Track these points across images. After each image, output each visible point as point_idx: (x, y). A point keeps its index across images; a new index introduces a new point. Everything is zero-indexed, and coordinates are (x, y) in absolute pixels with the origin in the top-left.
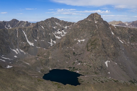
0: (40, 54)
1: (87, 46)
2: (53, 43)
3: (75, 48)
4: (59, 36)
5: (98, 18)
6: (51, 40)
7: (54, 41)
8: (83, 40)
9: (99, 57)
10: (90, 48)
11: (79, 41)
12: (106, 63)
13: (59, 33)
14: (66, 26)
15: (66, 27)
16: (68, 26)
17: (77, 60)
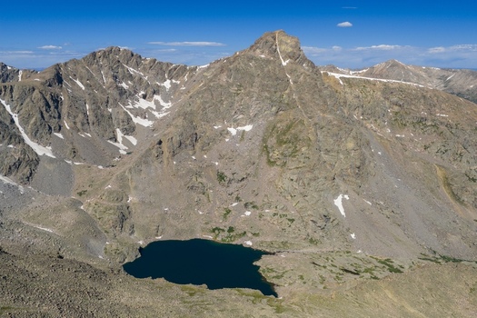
0: (89, 189)
1: (266, 147)
2: (126, 142)
3: (221, 157)
4: (145, 118)
5: (291, 46)
6: (119, 134)
7: (128, 134)
8: (248, 128)
9: (313, 183)
10: (276, 154)
11: (233, 131)
12: (338, 202)
13: (143, 104)
14: (168, 81)
15: (167, 84)
16: (174, 81)
17: (238, 200)
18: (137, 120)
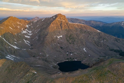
0: (35, 55)
1: (67, 40)
3: (59, 44)
5: (64, 18)
6: (25, 40)
8: (61, 36)
10: (70, 41)
12: (84, 49)
14: (27, 25)
17: (68, 52)
18: (26, 36)
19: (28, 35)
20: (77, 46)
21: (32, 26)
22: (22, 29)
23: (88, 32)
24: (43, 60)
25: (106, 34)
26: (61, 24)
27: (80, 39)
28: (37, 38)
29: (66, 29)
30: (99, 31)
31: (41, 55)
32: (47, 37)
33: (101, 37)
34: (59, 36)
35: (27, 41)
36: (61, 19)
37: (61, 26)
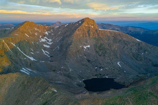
1: (97, 51)
8: (89, 46)
10: (100, 53)
12: (118, 64)
13: (43, 40)
14: (47, 32)
17: (96, 66)
18: (45, 46)
19: (48, 45)
20: (109, 59)
21: (53, 33)
22: (41, 36)
23: (124, 41)
24: (65, 75)
25: (148, 44)
26: (88, 31)
27: (113, 50)
28: (57, 48)
29: (94, 36)
30: (138, 40)
31: (63, 69)
32: (71, 46)
33: (141, 48)
34: (85, 45)
35: (46, 51)
36: (88, 24)
37: (88, 33)
